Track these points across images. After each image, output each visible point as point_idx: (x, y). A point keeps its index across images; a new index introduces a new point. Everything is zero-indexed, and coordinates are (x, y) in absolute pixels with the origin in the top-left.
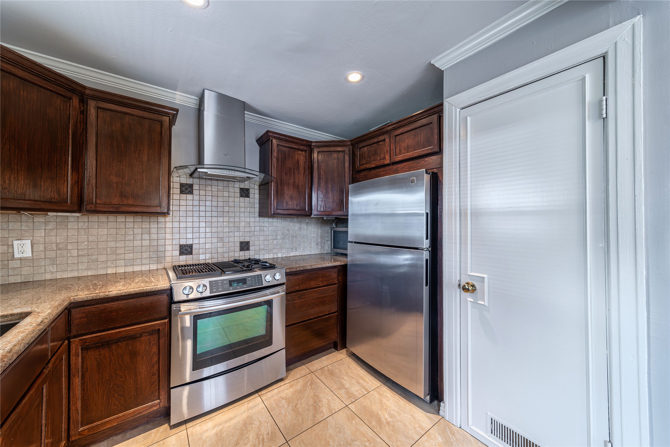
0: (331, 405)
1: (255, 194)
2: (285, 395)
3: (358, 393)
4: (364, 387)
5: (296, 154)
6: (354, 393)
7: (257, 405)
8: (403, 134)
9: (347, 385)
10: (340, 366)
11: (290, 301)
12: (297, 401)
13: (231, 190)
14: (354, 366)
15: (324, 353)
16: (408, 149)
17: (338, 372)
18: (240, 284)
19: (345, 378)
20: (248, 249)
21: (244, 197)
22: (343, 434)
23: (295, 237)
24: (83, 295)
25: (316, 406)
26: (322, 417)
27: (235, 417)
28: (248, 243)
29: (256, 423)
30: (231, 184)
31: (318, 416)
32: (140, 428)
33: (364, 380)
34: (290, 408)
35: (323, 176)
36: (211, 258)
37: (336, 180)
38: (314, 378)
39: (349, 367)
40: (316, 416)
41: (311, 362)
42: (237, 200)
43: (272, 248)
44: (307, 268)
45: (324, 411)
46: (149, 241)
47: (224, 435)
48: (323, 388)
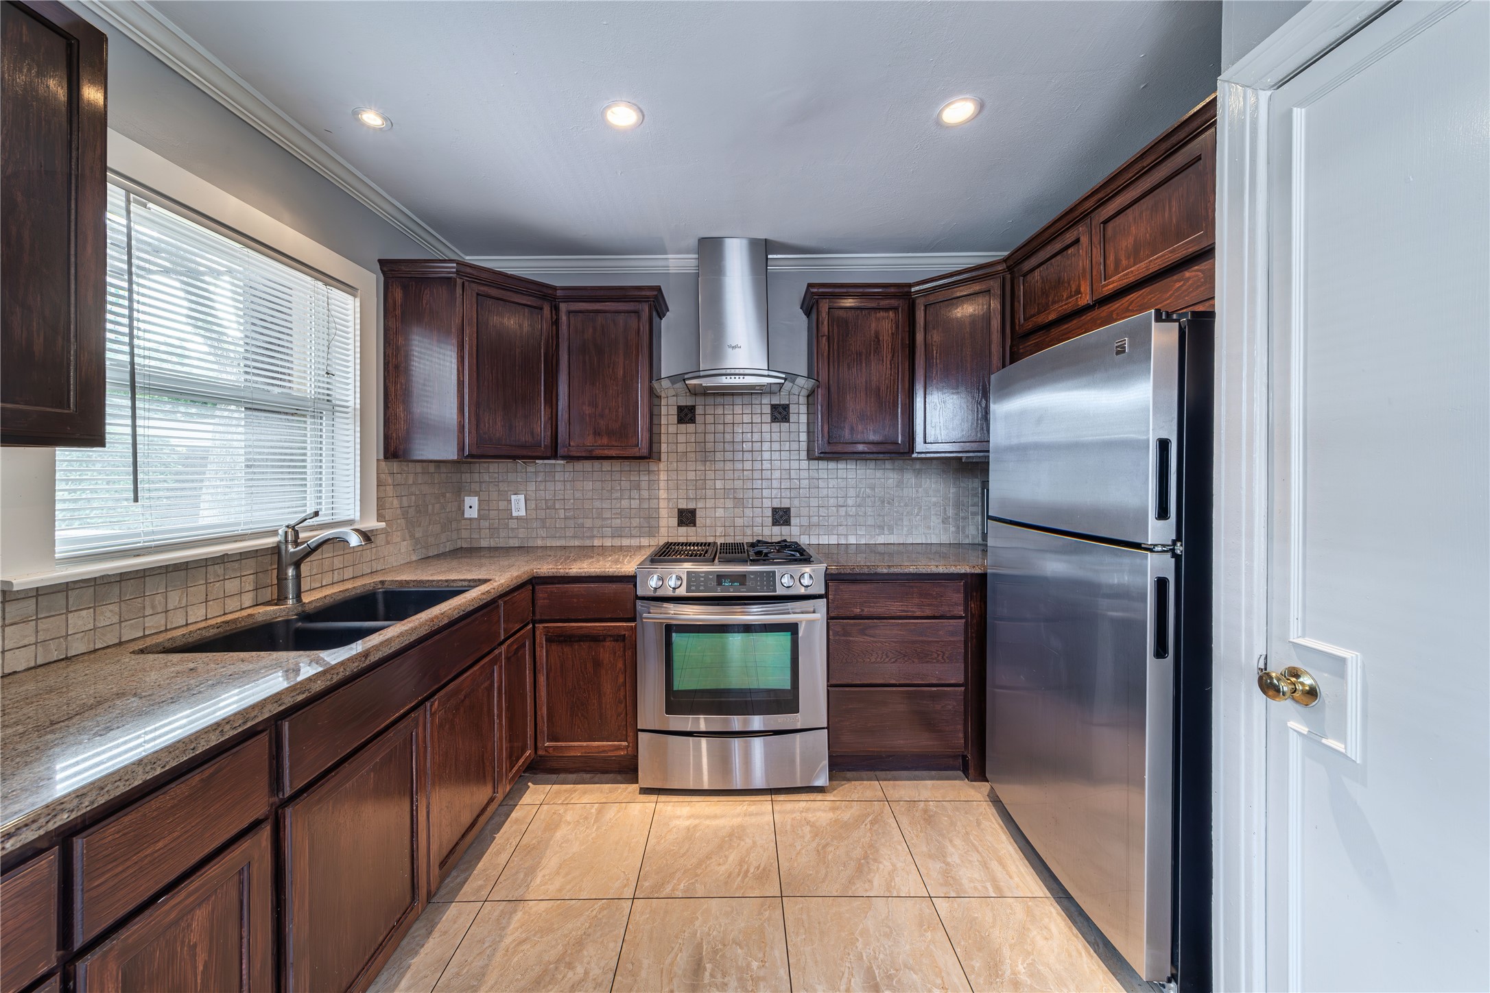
0: (897, 879)
1: (800, 415)
2: (815, 818)
3: (972, 885)
4: (994, 881)
5: (873, 319)
6: (963, 882)
7: (761, 814)
8: (1125, 213)
9: (954, 859)
10: (958, 813)
11: (839, 635)
12: (832, 840)
13: (757, 409)
14: (993, 826)
15: (933, 773)
16: (1135, 256)
17: (945, 823)
18: (736, 584)
19: (958, 842)
20: (787, 522)
21: (780, 422)
22: (892, 943)
23: (889, 503)
24: (546, 568)
25: (862, 867)
26: (866, 890)
27: (722, 816)
28: (787, 511)
29: (747, 840)
30: (756, 400)
31: (858, 886)
32: (612, 775)
33: (1004, 866)
34: (814, 845)
35: (938, 361)
36: (723, 534)
37: (968, 365)
38: (885, 812)
39: (979, 823)
40: (854, 883)
41: (895, 779)
42: (766, 428)
43: (836, 524)
44: (879, 570)
45: (876, 883)
46: (638, 501)
47: (698, 835)
48: (895, 839)
